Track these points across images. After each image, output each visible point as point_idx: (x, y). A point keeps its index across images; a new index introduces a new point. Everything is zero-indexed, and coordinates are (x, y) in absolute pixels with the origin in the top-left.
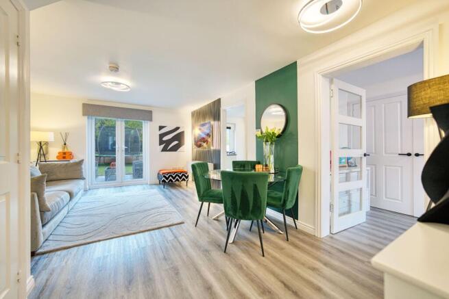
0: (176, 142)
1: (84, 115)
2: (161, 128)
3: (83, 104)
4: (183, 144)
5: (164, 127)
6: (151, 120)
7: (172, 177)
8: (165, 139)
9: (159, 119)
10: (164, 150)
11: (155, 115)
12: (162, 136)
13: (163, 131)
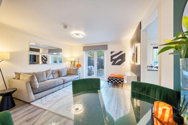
0: (120, 60)
1: (83, 51)
2: (112, 53)
3: (83, 47)
4: (125, 61)
5: (113, 52)
6: (107, 49)
7: (117, 80)
8: (114, 58)
9: (111, 48)
10: (113, 64)
11: (109, 47)
12: (112, 57)
13: (113, 54)
